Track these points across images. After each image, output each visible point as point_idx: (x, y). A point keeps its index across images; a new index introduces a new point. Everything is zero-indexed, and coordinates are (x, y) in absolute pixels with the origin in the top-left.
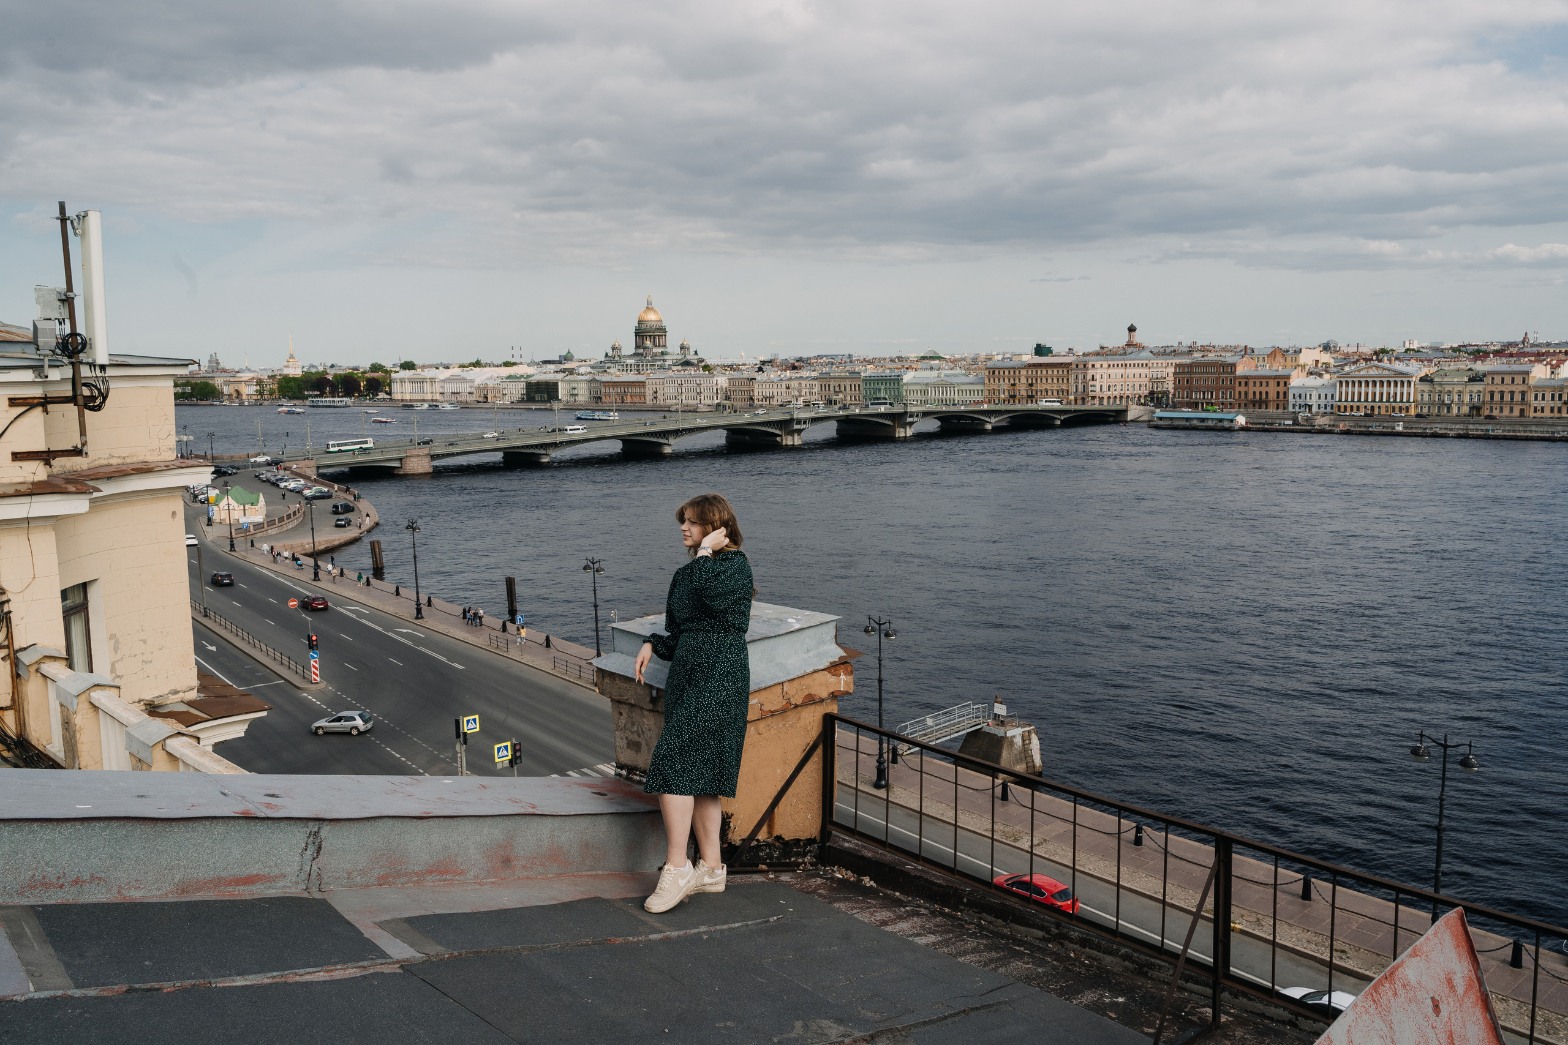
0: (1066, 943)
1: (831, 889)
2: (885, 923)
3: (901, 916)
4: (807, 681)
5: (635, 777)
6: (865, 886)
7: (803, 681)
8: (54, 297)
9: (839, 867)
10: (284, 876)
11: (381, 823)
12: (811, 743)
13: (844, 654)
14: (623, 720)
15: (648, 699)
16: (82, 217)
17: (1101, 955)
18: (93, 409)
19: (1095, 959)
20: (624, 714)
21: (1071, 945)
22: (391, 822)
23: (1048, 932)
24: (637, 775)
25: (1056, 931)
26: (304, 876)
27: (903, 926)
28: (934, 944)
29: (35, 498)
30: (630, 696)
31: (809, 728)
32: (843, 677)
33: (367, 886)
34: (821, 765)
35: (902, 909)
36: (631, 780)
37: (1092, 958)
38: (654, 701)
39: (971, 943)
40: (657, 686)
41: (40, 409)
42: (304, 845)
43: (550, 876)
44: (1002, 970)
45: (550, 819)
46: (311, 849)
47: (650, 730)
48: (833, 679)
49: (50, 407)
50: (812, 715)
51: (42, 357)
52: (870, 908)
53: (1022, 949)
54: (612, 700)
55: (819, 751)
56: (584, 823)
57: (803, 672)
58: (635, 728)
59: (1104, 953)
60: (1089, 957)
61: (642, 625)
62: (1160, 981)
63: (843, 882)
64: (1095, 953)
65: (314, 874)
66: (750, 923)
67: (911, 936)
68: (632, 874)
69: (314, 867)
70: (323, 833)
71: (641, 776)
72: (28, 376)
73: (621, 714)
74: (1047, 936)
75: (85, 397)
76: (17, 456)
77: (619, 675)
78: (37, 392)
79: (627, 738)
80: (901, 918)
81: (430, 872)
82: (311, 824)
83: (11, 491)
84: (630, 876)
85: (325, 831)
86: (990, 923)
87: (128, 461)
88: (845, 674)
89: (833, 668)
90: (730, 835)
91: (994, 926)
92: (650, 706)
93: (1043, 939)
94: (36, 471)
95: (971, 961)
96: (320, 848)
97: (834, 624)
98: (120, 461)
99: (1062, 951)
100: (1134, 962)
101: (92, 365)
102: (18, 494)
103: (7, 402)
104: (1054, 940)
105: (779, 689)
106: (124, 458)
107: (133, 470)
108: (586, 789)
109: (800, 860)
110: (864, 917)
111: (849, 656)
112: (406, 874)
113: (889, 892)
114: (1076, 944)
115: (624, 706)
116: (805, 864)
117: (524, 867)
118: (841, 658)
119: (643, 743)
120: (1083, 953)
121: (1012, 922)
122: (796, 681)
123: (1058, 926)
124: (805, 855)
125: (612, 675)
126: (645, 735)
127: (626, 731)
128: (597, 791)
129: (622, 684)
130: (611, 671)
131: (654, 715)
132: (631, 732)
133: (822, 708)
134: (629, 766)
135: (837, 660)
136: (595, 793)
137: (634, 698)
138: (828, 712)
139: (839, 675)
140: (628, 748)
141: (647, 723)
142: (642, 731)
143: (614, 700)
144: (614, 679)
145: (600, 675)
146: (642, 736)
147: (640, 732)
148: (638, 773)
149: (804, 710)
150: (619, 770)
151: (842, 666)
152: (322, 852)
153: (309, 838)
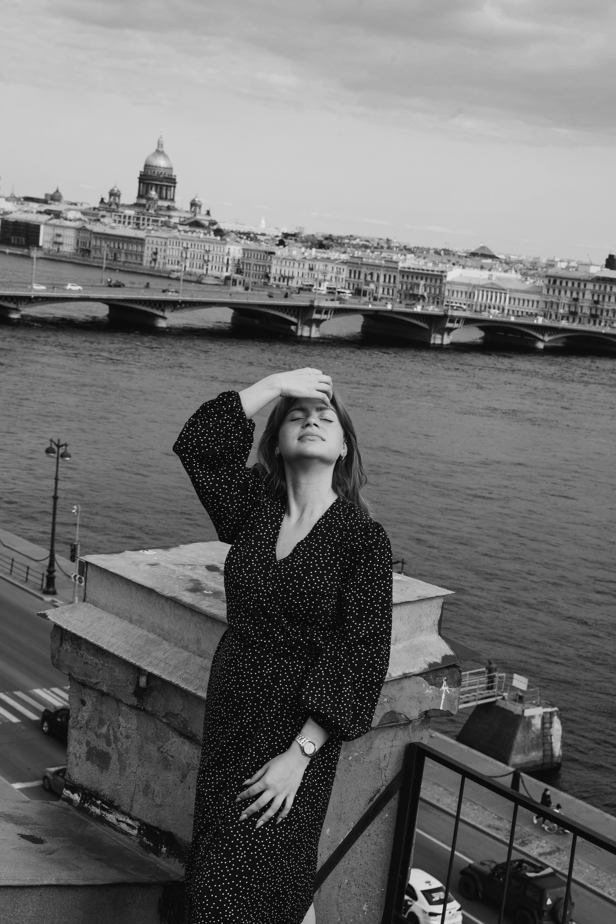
5: (94, 809)
12: (384, 788)
13: (450, 653)
14: (85, 714)
15: (131, 689)
20: (89, 704)
24: (97, 806)
30: (104, 677)
31: (383, 765)
32: (445, 688)
34: (393, 825)
36: (86, 812)
38: (140, 693)
40: (152, 670)
47: (128, 737)
48: (429, 690)
50: (389, 744)
54: (72, 679)
55: (393, 803)
58: (104, 730)
61: (136, 564)
71: (103, 809)
73: (83, 703)
77: (87, 642)
79: (88, 743)
88: (449, 684)
89: (433, 673)
92: (134, 701)
97: (440, 601)
108: (10, 827)
111: (457, 656)
115: (89, 691)
118: (445, 658)
119: (114, 757)
125: (76, 640)
126: (119, 744)
127: (89, 733)
128: (27, 832)
129: (90, 658)
130: (73, 631)
131: (137, 715)
132: (96, 734)
133: (406, 733)
134: (86, 789)
135: (439, 661)
136: (23, 836)
137: (109, 683)
138: (415, 739)
139: (441, 685)
140: (88, 759)
141: (125, 726)
142: (115, 737)
143: (74, 679)
144: (79, 646)
145: (58, 637)
146: (113, 746)
147: (112, 737)
148: (99, 802)
149: (380, 736)
150: (68, 792)
151: (447, 671)
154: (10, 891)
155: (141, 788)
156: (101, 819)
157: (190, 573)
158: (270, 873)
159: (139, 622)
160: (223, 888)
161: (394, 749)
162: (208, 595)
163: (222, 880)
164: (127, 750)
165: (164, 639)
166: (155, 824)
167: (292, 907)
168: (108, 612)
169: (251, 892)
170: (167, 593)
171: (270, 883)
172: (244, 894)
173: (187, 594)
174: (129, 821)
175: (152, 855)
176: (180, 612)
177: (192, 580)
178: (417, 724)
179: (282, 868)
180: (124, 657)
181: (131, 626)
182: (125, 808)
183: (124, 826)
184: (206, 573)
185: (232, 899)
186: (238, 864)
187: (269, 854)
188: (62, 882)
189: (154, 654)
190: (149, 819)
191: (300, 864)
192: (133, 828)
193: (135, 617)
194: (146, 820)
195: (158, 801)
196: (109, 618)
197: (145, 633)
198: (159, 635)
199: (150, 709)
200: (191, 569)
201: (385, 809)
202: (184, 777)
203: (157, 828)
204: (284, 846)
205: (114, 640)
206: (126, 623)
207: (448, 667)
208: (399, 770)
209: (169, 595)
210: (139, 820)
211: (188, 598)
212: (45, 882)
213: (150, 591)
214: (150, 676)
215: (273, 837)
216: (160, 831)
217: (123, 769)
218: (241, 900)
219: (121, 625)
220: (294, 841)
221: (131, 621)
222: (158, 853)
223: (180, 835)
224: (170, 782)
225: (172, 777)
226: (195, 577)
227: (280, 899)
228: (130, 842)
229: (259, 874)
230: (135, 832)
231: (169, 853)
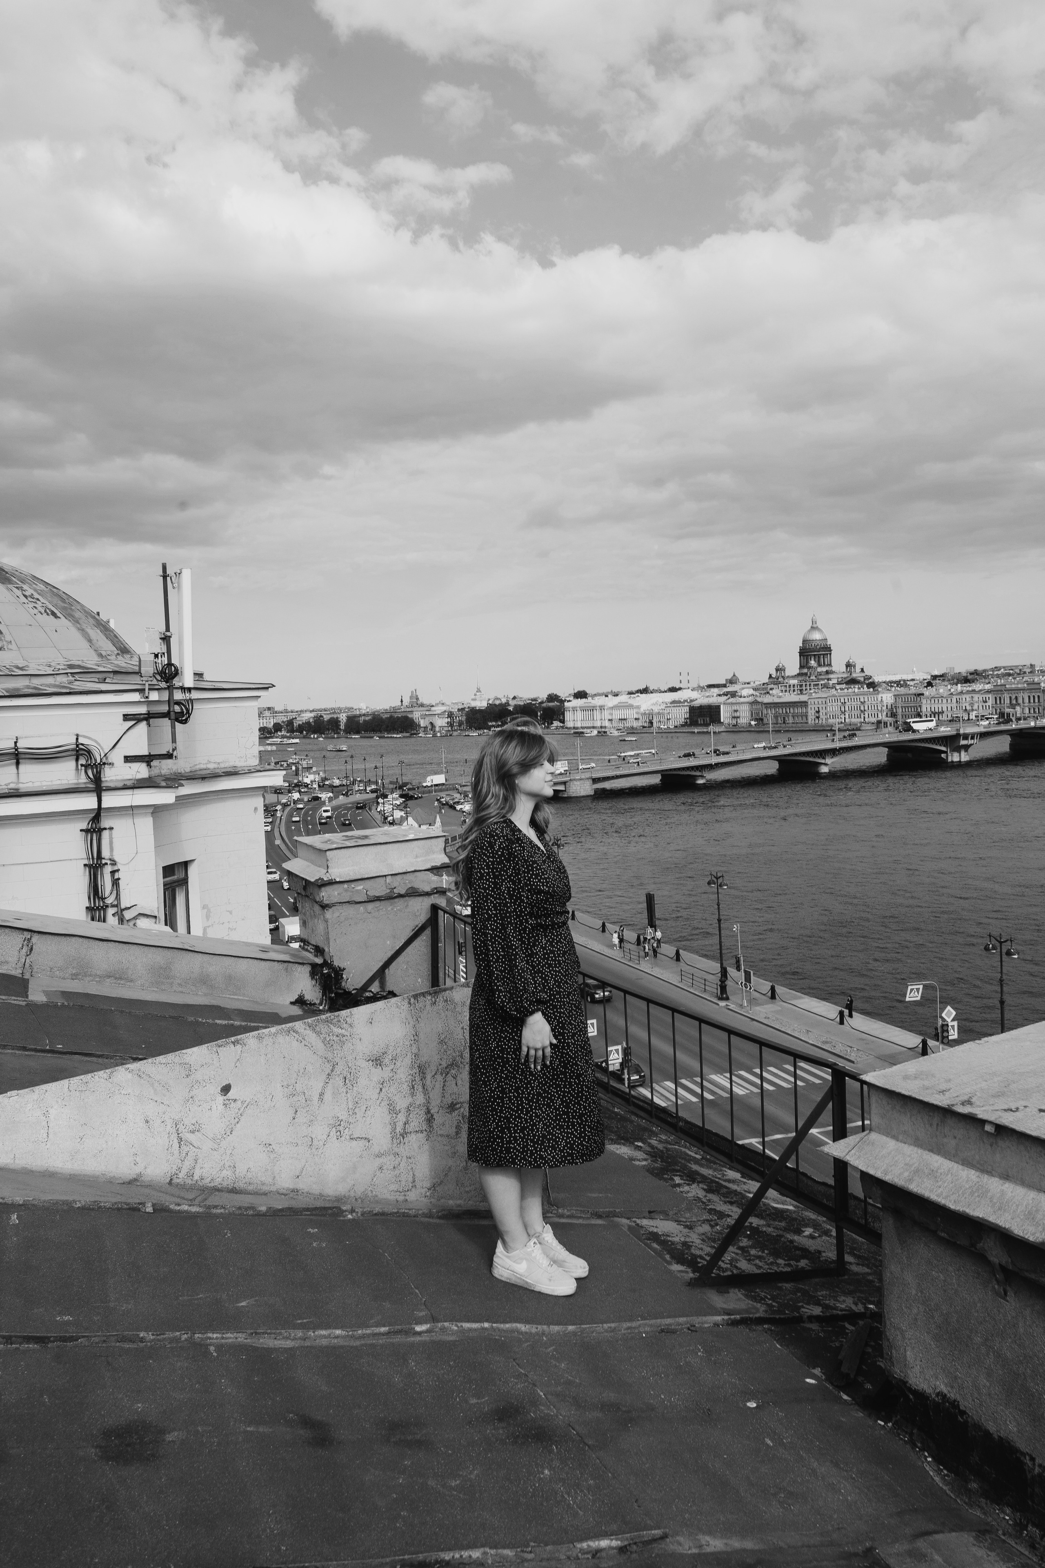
4: (408, 877)
7: (404, 877)
8: (158, 636)
10: (7, 962)
11: (73, 939)
12: (420, 925)
16: (178, 574)
18: (181, 722)
22: (81, 940)
26: (20, 965)
29: (136, 791)
31: (416, 914)
32: (445, 877)
34: (428, 945)
41: (145, 723)
42: (21, 946)
43: (200, 993)
46: (25, 949)
48: (435, 878)
49: (151, 721)
50: (418, 904)
51: (144, 682)
55: (424, 936)
57: (404, 870)
65: (27, 965)
69: (28, 961)
72: (136, 697)
75: (176, 713)
76: (128, 759)
78: (143, 710)
81: (109, 977)
82: (25, 933)
83: (120, 785)
85: (35, 939)
87: (222, 766)
89: (436, 870)
90: (343, 984)
94: (141, 771)
96: (31, 949)
97: (445, 837)
98: (216, 766)
101: (183, 689)
102: (125, 788)
103: (122, 717)
105: (382, 880)
106: (219, 763)
107: (223, 772)
112: (90, 975)
117: (180, 985)
122: (399, 876)
135: (442, 865)
152: (33, 952)
153: (24, 941)
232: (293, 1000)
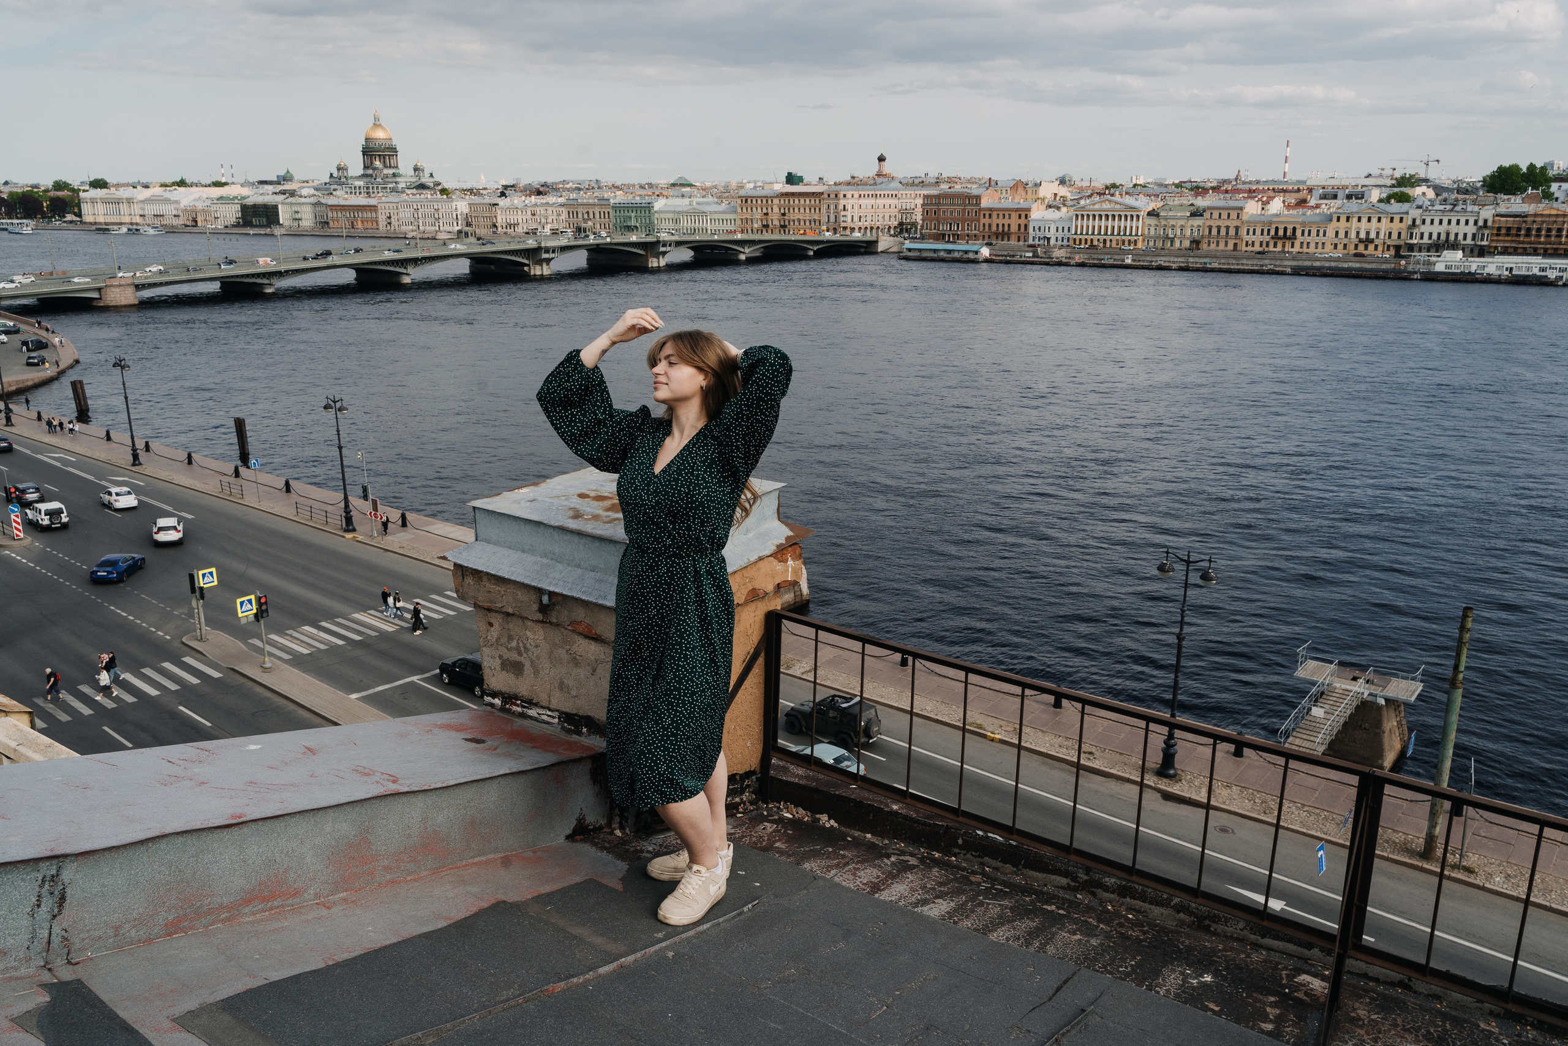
0: (1099, 891)
1: (790, 840)
2: (876, 888)
3: (890, 872)
4: (751, 572)
5: (514, 708)
6: (824, 827)
7: (746, 573)
9: (785, 803)
10: (3, 953)
11: (163, 845)
12: (752, 650)
13: (791, 533)
14: (494, 633)
15: (535, 607)
17: (1146, 906)
19: (1139, 911)
20: (496, 625)
21: (1106, 895)
22: (180, 840)
23: (1075, 879)
24: (518, 705)
25: (1086, 877)
26: (38, 946)
27: (897, 891)
28: (950, 914)
30: (507, 601)
32: (790, 562)
33: (149, 941)
34: (763, 677)
35: (885, 860)
36: (509, 711)
37: (1135, 910)
38: (543, 609)
39: (994, 909)
40: (551, 589)
42: (34, 900)
43: (424, 873)
44: (1051, 950)
45: (420, 796)
46: (47, 904)
47: (537, 646)
48: (779, 567)
52: (847, 864)
53: (1053, 907)
54: (476, 605)
55: (761, 661)
56: (466, 794)
57: (746, 561)
58: (514, 644)
59: (1151, 903)
60: (1131, 909)
61: (518, 502)
62: (1226, 937)
63: (795, 823)
64: (1138, 904)
65: (56, 940)
66: (721, 920)
67: (916, 905)
68: (534, 852)
69: (56, 929)
70: (67, 875)
71: (523, 707)
73: (491, 625)
74: (1073, 884)
77: (487, 574)
79: (500, 657)
80: (893, 876)
81: (247, 901)
82: (43, 866)
84: (531, 854)
85: (70, 873)
86: (996, 869)
88: (792, 559)
89: (780, 553)
91: (1002, 873)
92: (540, 616)
93: (1068, 888)
95: (1008, 939)
96: (63, 899)
97: (776, 495)
99: (1095, 903)
100: (1191, 914)
104: (1083, 889)
108: (453, 734)
109: (737, 800)
110: (844, 879)
111: (796, 536)
112: (209, 912)
113: (857, 834)
114: (1113, 892)
115: (494, 614)
116: (744, 803)
117: (387, 868)
118: (788, 538)
119: (527, 664)
120: (1123, 903)
121: (1025, 867)
122: (739, 573)
123: (1088, 871)
124: (742, 792)
125: (477, 574)
126: (530, 653)
127: (500, 648)
128: (469, 736)
129: (492, 587)
130: (474, 567)
131: (543, 627)
132: (507, 648)
133: (764, 604)
134: (505, 693)
135: (784, 542)
136: (467, 740)
137: (514, 605)
138: (771, 608)
139: (785, 561)
140: (503, 669)
141: (532, 637)
142: (525, 648)
143: (480, 606)
144: (480, 579)
145: (460, 573)
146: (525, 655)
147: (522, 649)
148: (519, 702)
149: (745, 610)
150: (489, 698)
151: (790, 549)
152: (66, 905)
153: (41, 886)
154: (475, 784)
155: (556, 685)
156: (522, 715)
157: (565, 503)
158: (693, 732)
159: (532, 551)
160: (655, 749)
161: (756, 618)
162: (589, 519)
163: (654, 742)
164: (538, 657)
165: (557, 561)
166: (574, 712)
167: (711, 756)
168: (501, 546)
169: (679, 749)
170: (553, 523)
171: (693, 739)
172: (673, 751)
173: (571, 521)
174: (549, 713)
175: (574, 736)
176: (569, 537)
177: (570, 509)
178: (771, 594)
179: (701, 726)
180: (526, 582)
181: (525, 556)
182: (543, 704)
183: (545, 718)
184: (580, 500)
185: (664, 756)
186: (665, 729)
187: (690, 717)
188: (514, 770)
189: (551, 576)
190: (568, 707)
191: (715, 722)
192: (554, 717)
193: (527, 547)
194: (564, 710)
195: (574, 693)
196: (503, 552)
197: (539, 559)
198: (552, 559)
199: (555, 621)
200: (566, 500)
201: (755, 666)
202: (594, 670)
203: (576, 715)
204: (701, 710)
205: (512, 569)
206: (519, 554)
207: (790, 546)
208: (762, 633)
209: (556, 524)
210: (557, 711)
211: (573, 524)
212: (502, 773)
213: (538, 524)
214: (551, 594)
215: (691, 703)
216: (579, 716)
217: (536, 672)
218: (672, 756)
219: (516, 555)
220: (709, 705)
221: (523, 551)
222: (580, 733)
223: (597, 717)
224: (582, 676)
225: (583, 672)
226: (572, 505)
227: (700, 750)
228: (553, 729)
229: (684, 734)
230: (556, 720)
231: (590, 733)
232: (569, 832)
